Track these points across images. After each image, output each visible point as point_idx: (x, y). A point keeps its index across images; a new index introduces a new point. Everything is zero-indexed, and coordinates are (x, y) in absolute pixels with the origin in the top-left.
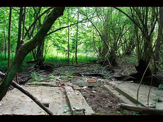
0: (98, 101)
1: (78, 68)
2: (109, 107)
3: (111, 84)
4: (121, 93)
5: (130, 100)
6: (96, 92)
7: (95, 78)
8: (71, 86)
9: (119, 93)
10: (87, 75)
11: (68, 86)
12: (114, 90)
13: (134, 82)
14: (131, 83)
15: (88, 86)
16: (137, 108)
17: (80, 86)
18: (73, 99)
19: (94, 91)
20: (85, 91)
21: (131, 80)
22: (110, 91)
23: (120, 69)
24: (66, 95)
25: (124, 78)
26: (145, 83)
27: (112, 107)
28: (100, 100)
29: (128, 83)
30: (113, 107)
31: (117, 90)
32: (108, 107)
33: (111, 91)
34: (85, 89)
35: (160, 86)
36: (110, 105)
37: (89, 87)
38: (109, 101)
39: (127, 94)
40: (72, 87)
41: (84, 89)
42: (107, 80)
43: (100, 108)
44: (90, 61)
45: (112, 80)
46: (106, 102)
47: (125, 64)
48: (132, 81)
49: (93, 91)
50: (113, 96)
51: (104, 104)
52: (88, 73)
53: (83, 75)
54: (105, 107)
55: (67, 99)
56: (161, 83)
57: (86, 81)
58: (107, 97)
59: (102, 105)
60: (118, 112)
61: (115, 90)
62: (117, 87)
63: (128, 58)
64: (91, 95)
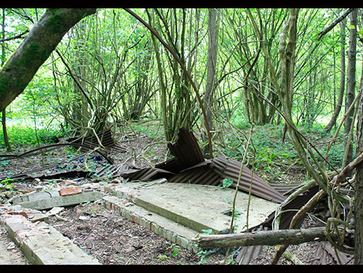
0: (103, 239)
1: (15, 162)
2: (137, 248)
3: (122, 193)
4: (150, 211)
5: (176, 222)
6: (89, 217)
7: (72, 181)
8: (21, 214)
9: (147, 212)
10: (50, 178)
11: (11, 214)
12: (132, 205)
13: (168, 181)
14: (162, 183)
15: (63, 205)
16: (234, 239)
17: (41, 210)
18: (45, 248)
19: (82, 215)
20: (58, 220)
21: (162, 177)
22: (123, 211)
23: (123, 154)
24: (14, 240)
25: (145, 173)
26: (192, 179)
27: (142, 247)
28: (107, 236)
29: (156, 184)
30: (145, 247)
31: (140, 204)
32: (134, 248)
33: (126, 208)
34: (59, 214)
35: (224, 181)
36: (137, 244)
37: (66, 207)
38: (130, 235)
39: (169, 209)
40: (24, 214)
41: (54, 215)
42: (106, 185)
43: (115, 255)
44: (43, 139)
45: (117, 183)
46: (124, 239)
47: (134, 141)
48: (165, 180)
49: (81, 218)
50: (134, 220)
51: (121, 244)
52: (48, 172)
53: (39, 178)
54: (128, 250)
55: (23, 253)
56: (224, 176)
57: (55, 194)
58: (120, 226)
59: (117, 247)
60: (160, 256)
61: (135, 206)
62: (139, 197)
63: (135, 125)
64: (79, 228)
